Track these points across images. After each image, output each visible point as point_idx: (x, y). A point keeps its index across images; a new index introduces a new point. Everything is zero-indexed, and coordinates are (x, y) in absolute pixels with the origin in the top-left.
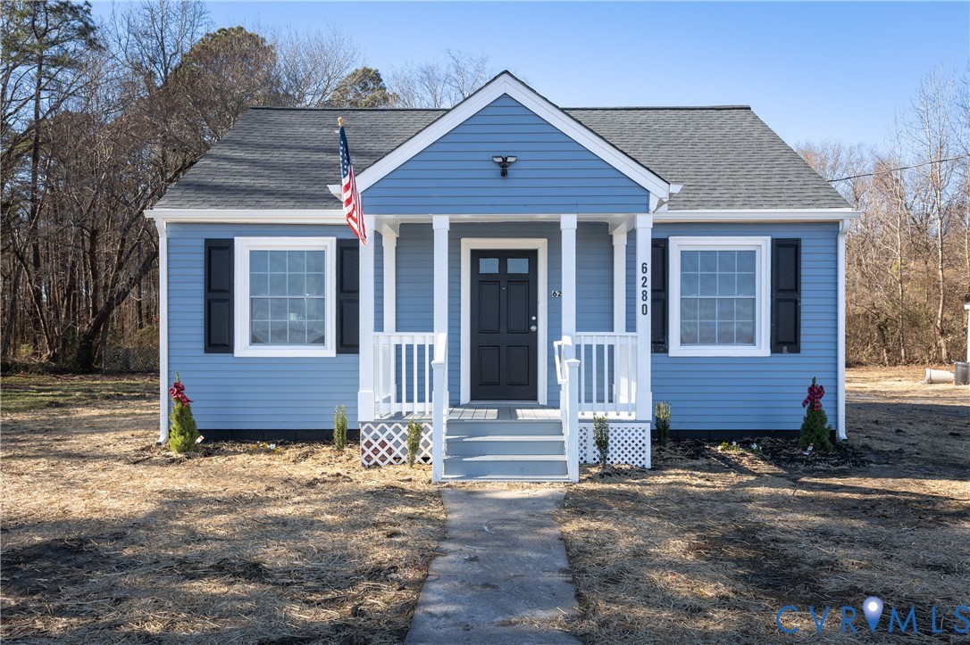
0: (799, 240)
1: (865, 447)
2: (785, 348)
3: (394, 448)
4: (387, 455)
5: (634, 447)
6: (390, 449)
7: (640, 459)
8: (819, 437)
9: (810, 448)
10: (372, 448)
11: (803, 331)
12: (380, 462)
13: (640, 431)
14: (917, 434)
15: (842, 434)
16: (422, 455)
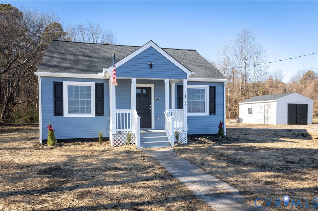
0: (215, 86)
1: (230, 137)
2: (212, 113)
3: (122, 141)
4: (120, 143)
5: (183, 139)
6: (121, 141)
7: (185, 141)
8: (222, 135)
9: (220, 138)
10: (116, 141)
11: (216, 109)
12: (118, 145)
13: (185, 134)
14: (237, 134)
15: (225, 134)
16: (133, 142)
